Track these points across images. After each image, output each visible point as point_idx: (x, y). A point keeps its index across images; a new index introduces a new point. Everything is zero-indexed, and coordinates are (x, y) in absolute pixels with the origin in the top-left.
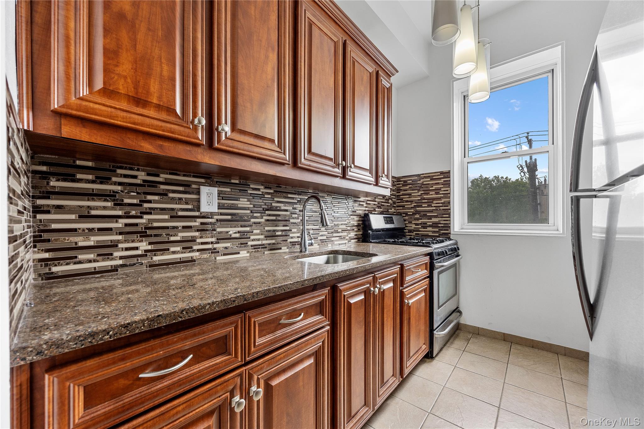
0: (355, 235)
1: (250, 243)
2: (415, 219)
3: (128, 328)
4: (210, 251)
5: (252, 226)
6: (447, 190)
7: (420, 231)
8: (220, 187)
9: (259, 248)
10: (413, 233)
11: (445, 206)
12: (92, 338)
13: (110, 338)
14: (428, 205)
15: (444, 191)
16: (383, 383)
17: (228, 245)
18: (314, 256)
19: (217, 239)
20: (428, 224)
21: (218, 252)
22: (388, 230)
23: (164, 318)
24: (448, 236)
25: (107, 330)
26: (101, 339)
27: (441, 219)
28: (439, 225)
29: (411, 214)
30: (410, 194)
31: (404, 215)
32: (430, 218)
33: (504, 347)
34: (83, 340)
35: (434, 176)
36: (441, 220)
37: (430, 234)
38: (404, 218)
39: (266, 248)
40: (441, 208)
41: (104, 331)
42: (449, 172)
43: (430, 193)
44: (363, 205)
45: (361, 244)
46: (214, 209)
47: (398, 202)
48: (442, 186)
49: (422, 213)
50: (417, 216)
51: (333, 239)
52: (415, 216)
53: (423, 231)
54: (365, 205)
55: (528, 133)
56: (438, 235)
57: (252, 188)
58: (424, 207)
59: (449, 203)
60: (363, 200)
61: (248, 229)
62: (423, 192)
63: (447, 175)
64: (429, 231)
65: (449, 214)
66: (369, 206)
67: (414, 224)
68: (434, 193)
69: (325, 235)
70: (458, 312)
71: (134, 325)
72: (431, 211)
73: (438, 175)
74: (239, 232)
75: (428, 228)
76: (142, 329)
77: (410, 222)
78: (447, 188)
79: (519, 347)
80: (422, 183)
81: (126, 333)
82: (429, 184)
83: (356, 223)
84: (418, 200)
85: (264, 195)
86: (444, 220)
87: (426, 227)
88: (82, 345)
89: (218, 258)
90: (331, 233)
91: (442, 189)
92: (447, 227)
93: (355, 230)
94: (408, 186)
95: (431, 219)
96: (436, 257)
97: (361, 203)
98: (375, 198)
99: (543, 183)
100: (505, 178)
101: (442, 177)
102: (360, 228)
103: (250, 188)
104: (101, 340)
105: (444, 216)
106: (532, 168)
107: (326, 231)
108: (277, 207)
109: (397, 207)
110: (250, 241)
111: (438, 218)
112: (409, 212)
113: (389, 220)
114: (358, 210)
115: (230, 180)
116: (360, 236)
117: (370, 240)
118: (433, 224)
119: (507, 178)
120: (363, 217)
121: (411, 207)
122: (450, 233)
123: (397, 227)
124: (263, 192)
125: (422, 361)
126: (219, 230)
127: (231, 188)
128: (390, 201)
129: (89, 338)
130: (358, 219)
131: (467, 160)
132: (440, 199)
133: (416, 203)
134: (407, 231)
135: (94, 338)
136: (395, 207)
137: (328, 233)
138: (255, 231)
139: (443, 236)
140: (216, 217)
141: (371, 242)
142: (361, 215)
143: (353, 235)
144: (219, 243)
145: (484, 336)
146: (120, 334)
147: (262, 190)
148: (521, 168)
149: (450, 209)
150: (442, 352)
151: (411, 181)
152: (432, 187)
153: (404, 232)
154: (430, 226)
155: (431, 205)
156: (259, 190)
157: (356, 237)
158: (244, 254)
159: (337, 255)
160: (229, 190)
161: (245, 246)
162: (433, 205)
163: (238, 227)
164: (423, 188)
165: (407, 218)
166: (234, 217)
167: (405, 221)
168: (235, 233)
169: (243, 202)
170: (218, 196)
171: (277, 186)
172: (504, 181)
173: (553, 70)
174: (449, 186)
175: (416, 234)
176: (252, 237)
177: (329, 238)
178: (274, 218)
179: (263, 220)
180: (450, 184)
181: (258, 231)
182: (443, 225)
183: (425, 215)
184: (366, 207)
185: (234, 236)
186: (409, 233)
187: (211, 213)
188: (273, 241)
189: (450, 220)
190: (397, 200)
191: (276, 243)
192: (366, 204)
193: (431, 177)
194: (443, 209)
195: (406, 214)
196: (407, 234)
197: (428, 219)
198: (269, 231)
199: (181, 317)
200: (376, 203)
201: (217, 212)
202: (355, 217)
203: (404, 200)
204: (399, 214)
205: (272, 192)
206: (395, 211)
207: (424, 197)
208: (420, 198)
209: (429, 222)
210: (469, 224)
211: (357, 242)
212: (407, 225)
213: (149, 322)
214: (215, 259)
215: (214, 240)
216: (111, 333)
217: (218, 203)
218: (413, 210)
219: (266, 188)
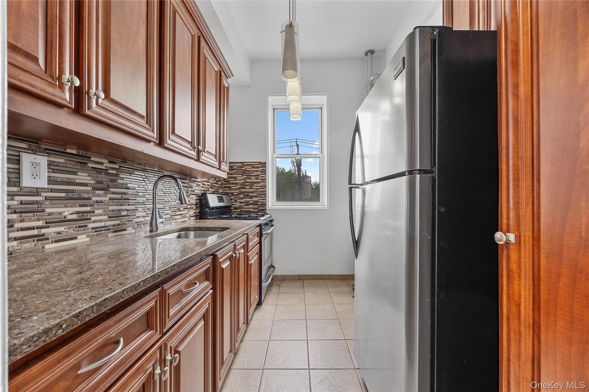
0: (194, 213)
1: (91, 225)
2: (239, 198)
3: (79, 318)
4: (36, 239)
5: (94, 205)
6: (264, 177)
7: (244, 208)
8: (50, 156)
9: (102, 230)
10: (238, 210)
11: (262, 189)
12: (45, 336)
13: (63, 332)
14: (250, 187)
15: (262, 177)
16: (238, 329)
17: (62, 229)
18: (166, 234)
19: (46, 223)
20: (250, 202)
21: (48, 239)
22: (221, 207)
23: (109, 301)
24: (264, 212)
25: (61, 323)
26: (55, 335)
27: (260, 198)
28: (258, 203)
29: (237, 194)
30: (235, 178)
31: (231, 195)
32: (252, 197)
33: (300, 283)
34: (37, 340)
35: (254, 165)
36: (260, 200)
37: (252, 210)
38: (231, 197)
39: (109, 229)
40: (260, 190)
41: (57, 325)
42: (265, 163)
43: (252, 178)
44: (200, 185)
45: (199, 220)
46: (42, 183)
47: (225, 184)
48: (261, 173)
49: (245, 194)
50: (241, 196)
51: (176, 217)
52: (240, 196)
53: (246, 208)
54: (201, 186)
55: (297, 140)
56: (257, 211)
57: (93, 161)
58: (247, 189)
59: (265, 186)
60: (200, 181)
61: (88, 209)
62: (246, 177)
63: (264, 165)
64: (251, 208)
65: (265, 195)
66: (204, 186)
67: (239, 202)
68: (255, 178)
69: (169, 214)
70: (272, 267)
71: (84, 313)
72: (252, 192)
73: (257, 165)
74: (77, 213)
75: (250, 206)
76: (92, 316)
77: (236, 201)
78: (264, 175)
79: (307, 281)
80: (245, 169)
81: (77, 323)
82: (250, 171)
83: (194, 202)
84: (243, 183)
85: (107, 170)
86: (262, 199)
87: (248, 204)
88: (36, 347)
89: (47, 247)
90: (174, 212)
91: (260, 176)
92: (264, 204)
93: (194, 208)
94: (234, 171)
95: (252, 199)
96: (263, 227)
97: (199, 184)
98: (209, 179)
99: (305, 175)
100: (282, 168)
101: (261, 166)
102: (198, 206)
103: (91, 161)
104: (55, 337)
105: (262, 196)
106: (299, 164)
107: (170, 210)
108: (123, 184)
109: (224, 188)
110: (90, 223)
111: (258, 197)
112: (235, 192)
113: (221, 200)
114: (196, 190)
115: (65, 149)
116: (198, 214)
117: (207, 218)
118: (254, 202)
119: (283, 169)
120: (200, 196)
121: (237, 189)
122: (266, 209)
123: (226, 205)
124: (107, 167)
125: (256, 309)
126: (48, 210)
127: (67, 158)
128: (219, 183)
129: (43, 336)
130: (196, 198)
131: (275, 155)
132: (258, 183)
133: (240, 185)
134: (233, 208)
135: (48, 336)
136: (223, 188)
137: (172, 212)
138: (97, 212)
139: (261, 212)
140: (43, 194)
141: (208, 219)
142: (198, 195)
143: (193, 213)
144: (48, 227)
145: (288, 280)
146: (72, 326)
147: (105, 165)
148: (293, 163)
149: (266, 191)
150: (266, 298)
151: (236, 167)
152: (253, 173)
153: (231, 209)
154: (251, 204)
155: (252, 187)
156: (102, 164)
157: (194, 215)
158: (82, 239)
159: (188, 232)
160: (63, 161)
161: (84, 230)
162: (254, 188)
163: (76, 207)
164: (246, 173)
165: (233, 197)
166: (70, 195)
167: (231, 200)
168: (72, 214)
169: (82, 177)
170: (48, 168)
171: (122, 162)
172: (281, 170)
173: (322, 108)
174: (265, 174)
175: (240, 210)
176: (93, 219)
177: (173, 217)
178: (119, 196)
179: (106, 199)
180: (266, 172)
181: (100, 211)
182: (261, 203)
183: (248, 195)
184: (202, 187)
185: (70, 217)
186: (234, 210)
187: (37, 188)
188: (118, 222)
189: (266, 199)
190: (224, 182)
191: (121, 223)
192: (203, 184)
193: (252, 165)
194: (261, 191)
195: (233, 194)
196: (233, 211)
197: (250, 198)
198: (113, 211)
199: (122, 298)
200: (209, 184)
201: (47, 187)
202: (194, 196)
203: (230, 183)
204: (227, 194)
205: (117, 167)
206: (222, 191)
207: (247, 180)
208: (244, 182)
209: (251, 201)
210: (277, 202)
211: (195, 219)
212: (233, 203)
213: (98, 308)
214: (43, 248)
215: (40, 223)
216: (64, 326)
217: (48, 176)
218: (238, 191)
219: (110, 162)
